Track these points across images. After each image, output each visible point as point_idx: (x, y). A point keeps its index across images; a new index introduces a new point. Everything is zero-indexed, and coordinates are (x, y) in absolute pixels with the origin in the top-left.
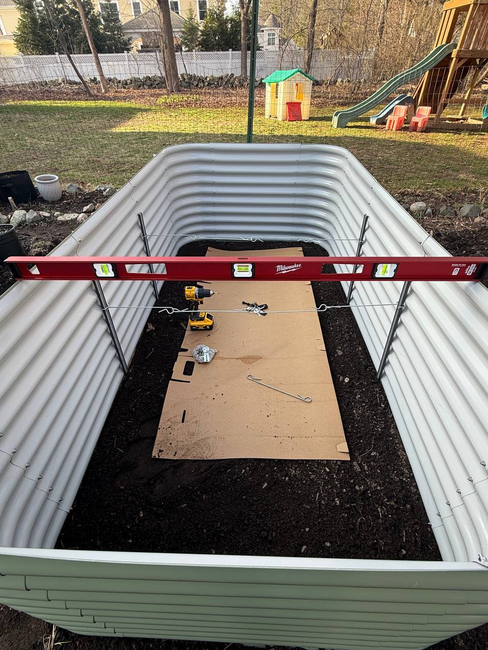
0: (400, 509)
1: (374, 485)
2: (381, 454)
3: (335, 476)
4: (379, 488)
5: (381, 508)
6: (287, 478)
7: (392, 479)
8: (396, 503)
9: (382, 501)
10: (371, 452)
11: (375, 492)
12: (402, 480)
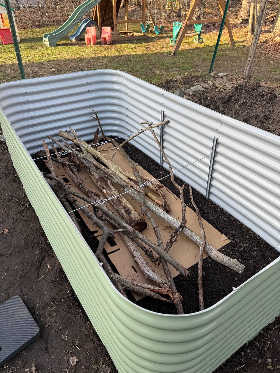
0: (260, 249)
1: (245, 245)
2: (236, 231)
3: (228, 251)
4: (247, 245)
5: (254, 253)
6: (210, 265)
7: (248, 239)
8: (257, 247)
9: (252, 249)
10: (232, 232)
11: (247, 247)
12: (251, 237)
